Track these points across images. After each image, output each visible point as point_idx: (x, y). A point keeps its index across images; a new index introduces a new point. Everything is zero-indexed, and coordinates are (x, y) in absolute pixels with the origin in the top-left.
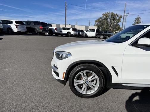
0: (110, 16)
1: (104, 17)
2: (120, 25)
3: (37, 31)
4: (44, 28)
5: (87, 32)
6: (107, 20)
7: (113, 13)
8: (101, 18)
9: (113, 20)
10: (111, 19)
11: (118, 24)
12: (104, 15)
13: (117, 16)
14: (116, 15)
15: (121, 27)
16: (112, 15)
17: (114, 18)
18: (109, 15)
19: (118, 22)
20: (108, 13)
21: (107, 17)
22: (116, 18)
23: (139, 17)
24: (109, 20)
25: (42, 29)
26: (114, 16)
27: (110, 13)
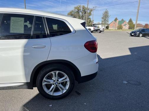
0: (81, 10)
1: (76, 10)
2: (91, 19)
6: (79, 13)
7: (84, 6)
8: (72, 11)
9: (85, 13)
11: (89, 17)
12: (76, 8)
13: (88, 10)
15: (92, 20)
16: (83, 9)
17: (85, 11)
18: (80, 8)
19: (89, 16)
20: (79, 6)
21: (79, 10)
24: (81, 13)
26: (86, 9)
27: (82, 6)
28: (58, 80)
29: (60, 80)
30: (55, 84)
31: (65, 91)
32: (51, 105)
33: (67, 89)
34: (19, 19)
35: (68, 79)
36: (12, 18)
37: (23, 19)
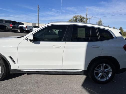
0: (79, 18)
1: (74, 19)
3: (8, 29)
4: (15, 26)
5: (55, 30)
7: (81, 16)
8: (71, 20)
10: (79, 21)
12: (74, 17)
14: (84, 17)
16: (80, 18)
20: (77, 16)
21: (76, 19)
22: (84, 20)
23: (101, 20)
25: (12, 27)
26: (82, 18)
27: (79, 16)
28: (104, 70)
29: (105, 70)
30: (102, 73)
31: (108, 78)
32: (101, 87)
33: (110, 76)
34: (82, 29)
35: (111, 70)
36: (78, 29)
37: (84, 29)
